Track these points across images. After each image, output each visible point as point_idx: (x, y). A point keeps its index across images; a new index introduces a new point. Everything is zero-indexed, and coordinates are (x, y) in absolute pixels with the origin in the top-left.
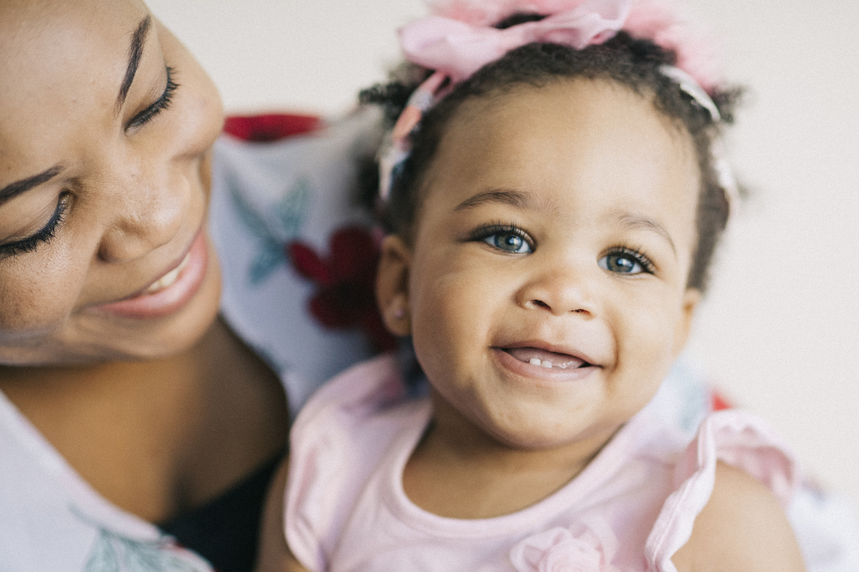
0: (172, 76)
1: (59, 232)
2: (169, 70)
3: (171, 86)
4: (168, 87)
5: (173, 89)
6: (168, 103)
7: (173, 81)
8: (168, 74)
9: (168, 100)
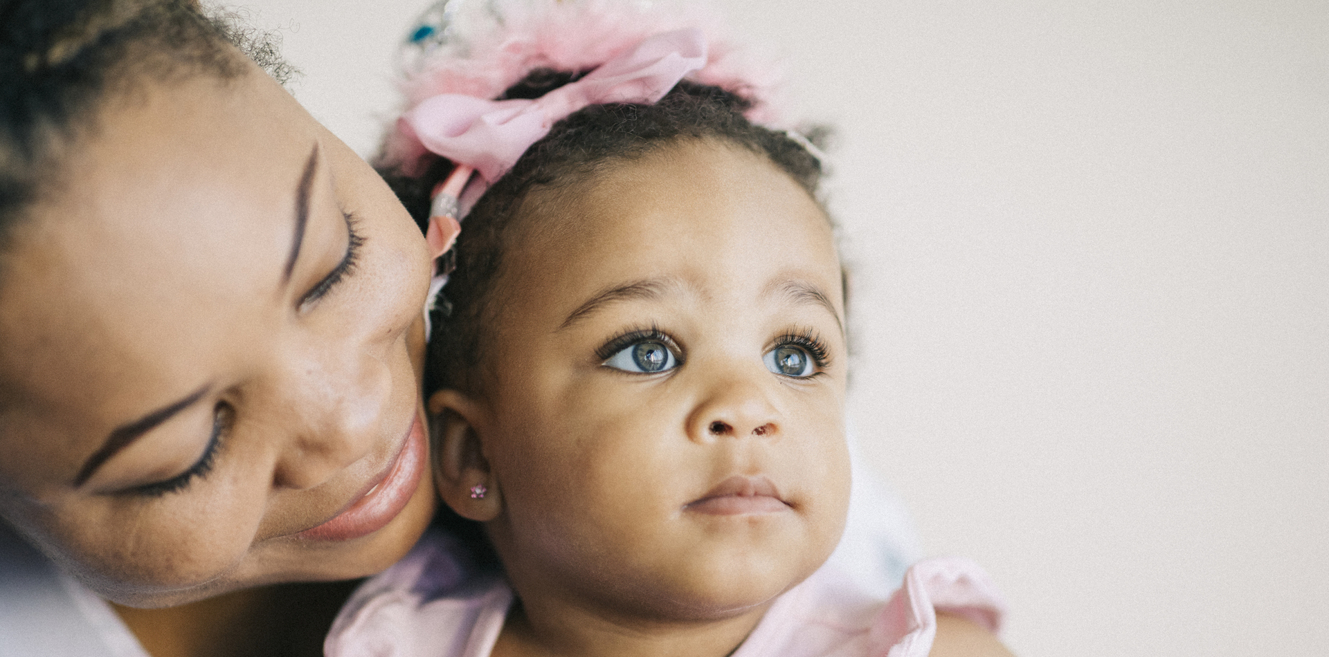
0: (354, 227)
1: (218, 461)
2: (348, 218)
3: (355, 242)
4: (352, 243)
5: (360, 245)
6: (352, 267)
7: (357, 234)
8: (349, 224)
9: (354, 264)
